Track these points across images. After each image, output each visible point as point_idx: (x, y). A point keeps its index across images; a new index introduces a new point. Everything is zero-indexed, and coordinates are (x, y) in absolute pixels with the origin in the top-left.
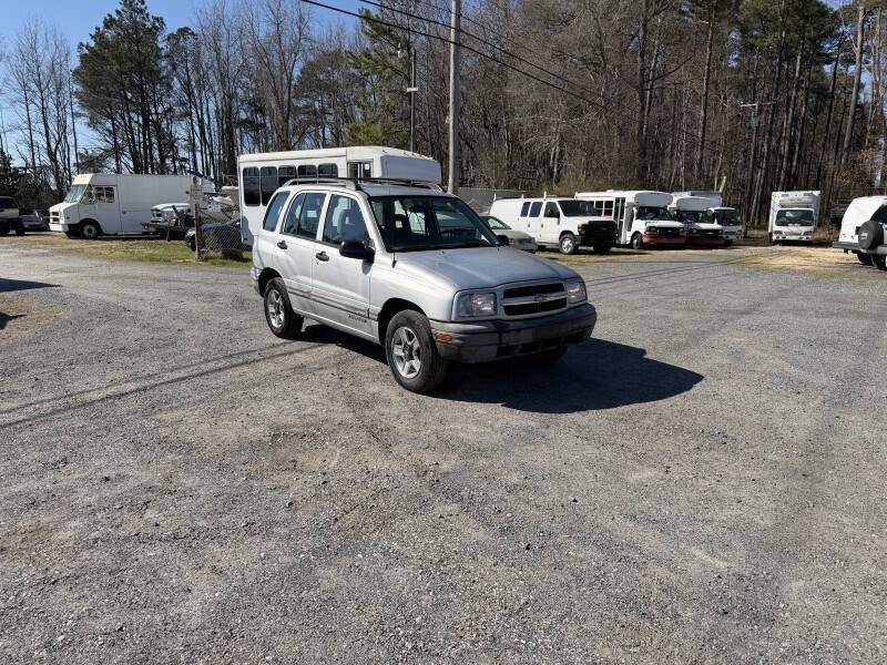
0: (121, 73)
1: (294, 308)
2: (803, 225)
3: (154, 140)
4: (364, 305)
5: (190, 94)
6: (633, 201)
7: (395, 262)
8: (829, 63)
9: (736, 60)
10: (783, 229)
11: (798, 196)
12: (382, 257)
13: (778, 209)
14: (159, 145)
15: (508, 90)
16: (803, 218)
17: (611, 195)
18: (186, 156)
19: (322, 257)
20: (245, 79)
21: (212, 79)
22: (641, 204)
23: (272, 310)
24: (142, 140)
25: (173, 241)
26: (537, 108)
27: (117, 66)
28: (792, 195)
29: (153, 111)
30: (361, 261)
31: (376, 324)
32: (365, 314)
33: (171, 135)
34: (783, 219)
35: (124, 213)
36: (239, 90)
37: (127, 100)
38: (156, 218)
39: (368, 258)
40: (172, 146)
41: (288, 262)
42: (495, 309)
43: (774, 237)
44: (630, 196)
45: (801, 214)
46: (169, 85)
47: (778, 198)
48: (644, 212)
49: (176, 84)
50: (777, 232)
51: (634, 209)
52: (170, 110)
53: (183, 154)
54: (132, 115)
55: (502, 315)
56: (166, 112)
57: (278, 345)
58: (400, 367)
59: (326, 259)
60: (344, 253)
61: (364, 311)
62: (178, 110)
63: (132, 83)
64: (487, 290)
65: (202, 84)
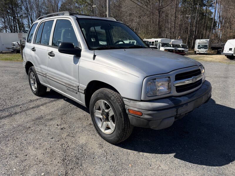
0: (6, 4)
1: (41, 82)
2: (205, 49)
3: (17, 25)
4: (76, 84)
5: (28, 11)
6: (160, 41)
7: (95, 56)
8: (204, 6)
9: (181, 5)
10: (199, 50)
11: (204, 41)
12: (85, 53)
13: (198, 44)
14: (19, 26)
15: (122, 9)
16: (205, 47)
17: (153, 40)
18: (28, 30)
19: (51, 54)
20: (44, 7)
21: (34, 6)
22: (162, 42)
23: (32, 82)
24: (13, 24)
25: (17, 54)
26: (130, 15)
27: (4, 2)
28: (202, 40)
29: (16, 16)
30: (73, 56)
31: (83, 96)
32: (77, 89)
33: (23, 23)
34: (199, 47)
35: (3, 45)
36: (42, 10)
37: (8, 12)
38: (13, 46)
39: (77, 53)
40: (23, 27)
41: (36, 58)
42: (169, 88)
43: (197, 52)
44: (159, 40)
45: (204, 46)
46: (21, 8)
47: (198, 41)
48: (164, 45)
49: (23, 8)
50: (197, 51)
51: (160, 44)
52: (22, 15)
53: (26, 29)
54: (10, 17)
55: (175, 93)
56: (20, 16)
57: (34, 101)
58: (100, 125)
59: (54, 56)
60: (61, 51)
61: (75, 87)
62: (24, 15)
63: (10, 8)
64: (163, 75)
65: (31, 8)
